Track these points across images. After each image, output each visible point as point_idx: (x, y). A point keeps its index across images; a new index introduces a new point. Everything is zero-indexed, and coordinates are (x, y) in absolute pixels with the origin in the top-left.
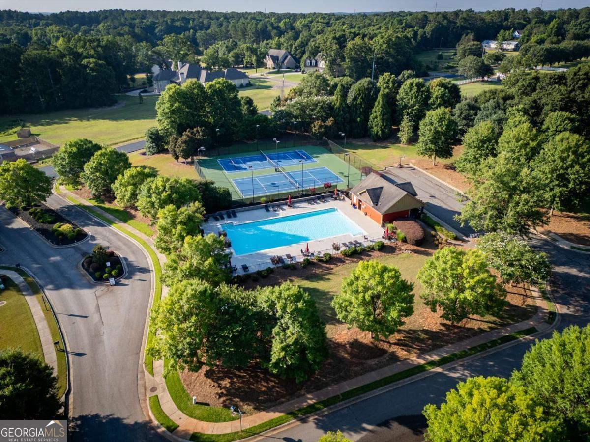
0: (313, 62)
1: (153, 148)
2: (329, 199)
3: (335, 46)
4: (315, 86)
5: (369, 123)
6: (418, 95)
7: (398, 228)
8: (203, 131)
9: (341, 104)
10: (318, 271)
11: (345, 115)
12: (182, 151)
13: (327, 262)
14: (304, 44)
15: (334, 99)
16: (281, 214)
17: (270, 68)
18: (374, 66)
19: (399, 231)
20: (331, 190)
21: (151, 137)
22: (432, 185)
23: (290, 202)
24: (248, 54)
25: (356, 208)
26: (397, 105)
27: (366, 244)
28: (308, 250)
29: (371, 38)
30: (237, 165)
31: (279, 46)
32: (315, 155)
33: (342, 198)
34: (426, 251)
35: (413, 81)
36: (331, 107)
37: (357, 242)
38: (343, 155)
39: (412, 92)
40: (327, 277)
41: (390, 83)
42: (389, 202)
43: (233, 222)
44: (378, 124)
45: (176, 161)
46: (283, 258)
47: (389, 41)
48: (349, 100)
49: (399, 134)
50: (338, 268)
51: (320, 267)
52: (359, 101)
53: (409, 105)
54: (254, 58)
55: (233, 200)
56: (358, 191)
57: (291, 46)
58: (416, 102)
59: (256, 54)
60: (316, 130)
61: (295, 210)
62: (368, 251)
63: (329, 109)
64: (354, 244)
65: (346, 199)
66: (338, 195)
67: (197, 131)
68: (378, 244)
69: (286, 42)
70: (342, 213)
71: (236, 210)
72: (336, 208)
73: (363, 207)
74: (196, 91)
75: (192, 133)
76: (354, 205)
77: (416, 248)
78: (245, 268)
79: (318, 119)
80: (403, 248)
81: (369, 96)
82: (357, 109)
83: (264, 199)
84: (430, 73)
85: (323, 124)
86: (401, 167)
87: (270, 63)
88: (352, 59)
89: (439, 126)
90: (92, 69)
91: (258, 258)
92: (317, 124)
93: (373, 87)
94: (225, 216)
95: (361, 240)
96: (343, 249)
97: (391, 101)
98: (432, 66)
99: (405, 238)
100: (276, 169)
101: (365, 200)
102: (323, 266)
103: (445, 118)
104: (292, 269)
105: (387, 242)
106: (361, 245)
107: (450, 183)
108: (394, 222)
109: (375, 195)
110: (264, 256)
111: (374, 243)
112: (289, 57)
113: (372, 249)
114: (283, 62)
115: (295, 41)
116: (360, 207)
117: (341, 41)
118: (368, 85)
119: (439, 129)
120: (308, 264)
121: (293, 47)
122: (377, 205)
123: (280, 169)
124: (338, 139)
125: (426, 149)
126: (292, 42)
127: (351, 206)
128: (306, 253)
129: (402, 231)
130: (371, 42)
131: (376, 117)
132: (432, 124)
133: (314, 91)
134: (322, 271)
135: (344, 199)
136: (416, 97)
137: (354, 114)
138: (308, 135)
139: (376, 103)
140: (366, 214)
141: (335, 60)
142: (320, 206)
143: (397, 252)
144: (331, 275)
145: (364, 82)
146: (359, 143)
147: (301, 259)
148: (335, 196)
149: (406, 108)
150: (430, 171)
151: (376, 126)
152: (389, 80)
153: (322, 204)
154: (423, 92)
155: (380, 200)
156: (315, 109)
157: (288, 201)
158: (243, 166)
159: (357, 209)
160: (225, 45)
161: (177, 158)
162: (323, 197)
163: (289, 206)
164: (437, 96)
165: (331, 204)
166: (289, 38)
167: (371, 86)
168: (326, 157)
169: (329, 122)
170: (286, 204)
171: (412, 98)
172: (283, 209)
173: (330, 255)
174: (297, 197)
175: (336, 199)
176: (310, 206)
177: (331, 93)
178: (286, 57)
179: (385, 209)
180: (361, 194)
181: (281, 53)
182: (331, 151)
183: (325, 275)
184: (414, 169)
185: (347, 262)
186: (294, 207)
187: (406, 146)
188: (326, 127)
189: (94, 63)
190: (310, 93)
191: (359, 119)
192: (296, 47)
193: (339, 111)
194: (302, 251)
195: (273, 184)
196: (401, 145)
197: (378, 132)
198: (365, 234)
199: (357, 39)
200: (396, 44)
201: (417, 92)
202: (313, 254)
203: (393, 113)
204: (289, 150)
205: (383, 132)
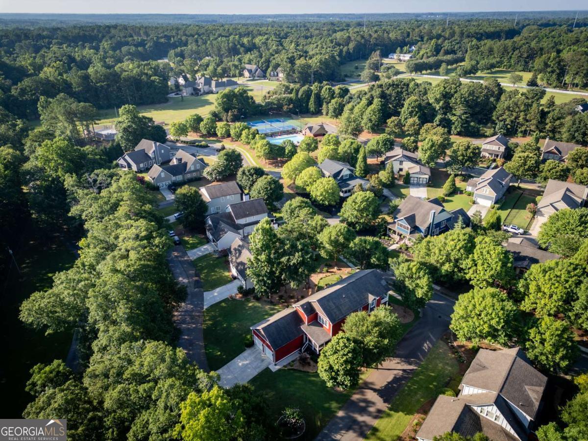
0: (275, 73)
3: (289, 65)
4: (283, 90)
5: (309, 106)
9: (296, 98)
11: (298, 102)
14: (268, 62)
15: (292, 96)
17: (247, 77)
18: (312, 76)
20: (294, 130)
26: (321, 98)
29: (311, 58)
31: (250, 62)
32: (286, 121)
35: (327, 87)
36: (291, 99)
39: (327, 92)
41: (318, 87)
47: (321, 61)
48: (299, 96)
49: (322, 111)
52: (304, 97)
53: (326, 97)
54: (237, 71)
57: (259, 62)
58: (329, 96)
59: (238, 69)
60: (285, 110)
63: (290, 101)
67: (235, 111)
69: (255, 59)
75: (232, 112)
79: (286, 105)
81: (308, 94)
82: (303, 100)
84: (346, 79)
85: (288, 107)
86: (323, 124)
87: (246, 74)
88: (299, 72)
92: (286, 107)
93: (310, 90)
97: (318, 96)
98: (349, 75)
103: (337, 102)
112: (259, 69)
114: (255, 73)
115: (261, 58)
117: (292, 61)
119: (336, 107)
124: (296, 113)
125: (332, 116)
126: (258, 59)
130: (310, 61)
131: (312, 104)
132: (333, 105)
133: (283, 92)
136: (329, 94)
137: (302, 103)
138: (281, 113)
139: (312, 97)
141: (289, 73)
145: (306, 88)
146: (305, 116)
149: (325, 99)
151: (312, 108)
155: (312, 130)
156: (284, 100)
157: (279, 134)
162: (292, 133)
164: (337, 93)
165: (295, 135)
166: (256, 56)
168: (291, 121)
169: (291, 106)
171: (327, 94)
177: (291, 93)
178: (257, 70)
181: (253, 67)
182: (293, 119)
187: (326, 116)
188: (290, 108)
190: (281, 93)
191: (304, 105)
192: (262, 63)
193: (295, 101)
196: (323, 116)
197: (313, 110)
199: (302, 59)
200: (324, 62)
201: (329, 92)
203: (319, 101)
204: (276, 119)
205: (315, 110)
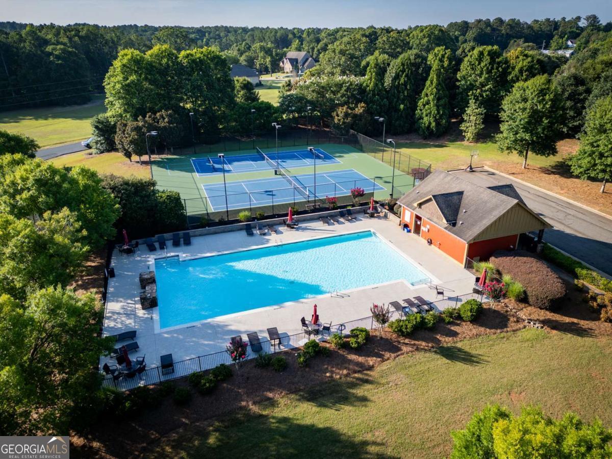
1: (101, 144)
2: (360, 216)
4: (340, 65)
5: (418, 112)
6: (492, 68)
7: (503, 272)
8: (170, 116)
9: (376, 85)
10: (339, 374)
11: (382, 100)
12: (131, 142)
13: (359, 350)
15: (367, 80)
16: (274, 239)
17: (287, 73)
19: (506, 278)
20: (362, 200)
21: (97, 127)
22: (531, 197)
23: (292, 219)
24: (262, 54)
25: (409, 231)
26: (458, 87)
27: (443, 306)
28: (316, 318)
30: (217, 166)
31: (299, 48)
32: (338, 155)
33: (382, 215)
34: (573, 323)
35: (484, 49)
36: (361, 89)
37: (422, 301)
38: (380, 155)
39: (482, 64)
40: (360, 392)
41: (445, 59)
42: (482, 218)
43: (180, 254)
44: (430, 113)
45: (127, 159)
46: (261, 336)
48: (388, 81)
49: (463, 127)
50: (385, 366)
51: (344, 362)
52: (402, 81)
53: (478, 84)
54: (268, 59)
55: (188, 214)
56: (415, 200)
57: (313, 49)
58: (487, 80)
59: (271, 55)
60: (339, 120)
61: (299, 233)
62: (449, 323)
63: (359, 94)
64: (419, 306)
65: (391, 216)
66: (375, 208)
67: (162, 117)
68: (469, 307)
69: (307, 45)
70: (384, 240)
71: (191, 232)
72: (372, 230)
73: (423, 229)
74: (164, 61)
75: (154, 119)
76: (406, 226)
77: (550, 315)
78: (167, 363)
79: (342, 105)
80: (521, 315)
82: (399, 92)
83: (247, 213)
85: (350, 111)
86: (472, 170)
87: (288, 66)
89: (540, 102)
90: (58, 57)
91: (205, 337)
92: (341, 111)
93: (422, 62)
94: (169, 243)
95: (431, 297)
96: (395, 316)
99: (525, 292)
100: (276, 171)
101: (428, 216)
102: (350, 361)
103: (548, 89)
104: (278, 371)
105: (485, 301)
106: (431, 309)
107: (560, 194)
108: (492, 259)
109: (449, 206)
110: (218, 331)
111: (459, 305)
112: (310, 59)
113: (456, 317)
114: (303, 65)
115: (318, 44)
116: (417, 229)
118: (415, 59)
119: (539, 107)
120: (316, 353)
121: (316, 50)
122: (454, 225)
123: (283, 171)
125: (515, 141)
126: (314, 44)
127: (400, 228)
128: (314, 325)
129: (514, 278)
131: (428, 103)
132: (525, 100)
133: (338, 70)
134: (347, 376)
135: (386, 217)
136: (489, 72)
137: (395, 100)
138: (328, 131)
139: (428, 83)
140: (430, 242)
142: (345, 227)
143: (512, 325)
144: (369, 386)
145: (410, 54)
146: (403, 141)
147: (301, 342)
148: (370, 211)
149: (471, 89)
150: (520, 176)
151: (427, 116)
152: (443, 56)
153: (347, 223)
154: (499, 63)
155: (459, 216)
156: (339, 92)
157: (289, 218)
158: (226, 167)
159: (412, 235)
160: (237, 48)
161: (128, 155)
162: (349, 213)
163: (289, 226)
164: (522, 68)
165: (364, 224)
166: (311, 41)
167: (419, 60)
168: (354, 156)
169: (360, 109)
170: (284, 223)
171: (482, 73)
172: (276, 232)
173: (366, 331)
174: (305, 212)
175: (372, 216)
176: (326, 227)
177: (361, 73)
178: (307, 59)
179: (475, 231)
180: (420, 205)
181: (301, 55)
182: (361, 150)
183: (353, 385)
184: (493, 174)
185: (405, 349)
186: (297, 229)
187: (472, 144)
188: (355, 116)
189: (61, 49)
190: (333, 74)
191: (402, 106)
192: (318, 50)
193: (374, 95)
194: (303, 320)
195: (266, 192)
196: (465, 143)
197: (430, 123)
198: (436, 282)
199: (391, 34)
201: (490, 64)
202: (327, 329)
204: (300, 149)
205: (438, 123)
